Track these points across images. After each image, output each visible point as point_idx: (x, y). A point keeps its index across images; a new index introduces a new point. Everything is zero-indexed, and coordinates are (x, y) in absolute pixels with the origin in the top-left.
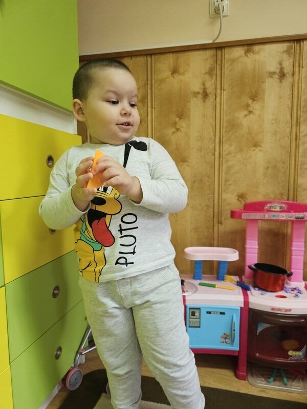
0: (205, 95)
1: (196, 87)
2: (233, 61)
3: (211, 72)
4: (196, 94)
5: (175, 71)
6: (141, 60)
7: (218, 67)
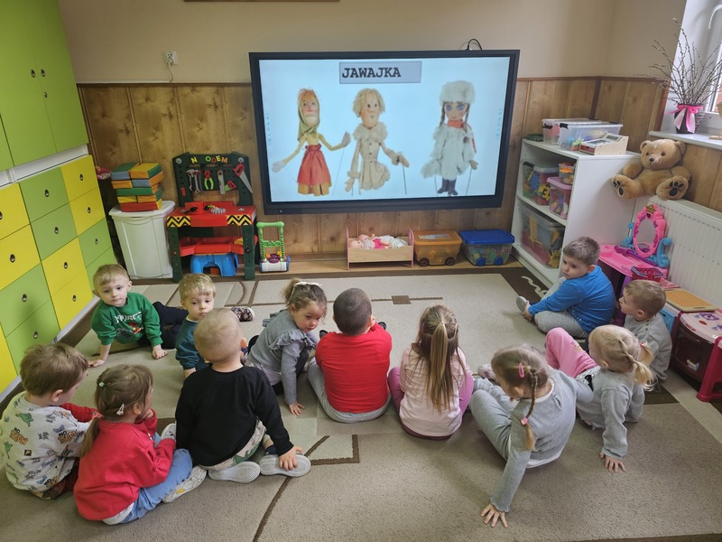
0: (171, 116)
1: (164, 110)
2: (185, 96)
3: (172, 101)
4: (164, 115)
5: (147, 99)
6: (122, 90)
7: (176, 99)
